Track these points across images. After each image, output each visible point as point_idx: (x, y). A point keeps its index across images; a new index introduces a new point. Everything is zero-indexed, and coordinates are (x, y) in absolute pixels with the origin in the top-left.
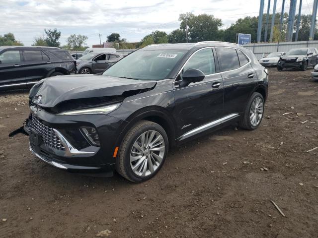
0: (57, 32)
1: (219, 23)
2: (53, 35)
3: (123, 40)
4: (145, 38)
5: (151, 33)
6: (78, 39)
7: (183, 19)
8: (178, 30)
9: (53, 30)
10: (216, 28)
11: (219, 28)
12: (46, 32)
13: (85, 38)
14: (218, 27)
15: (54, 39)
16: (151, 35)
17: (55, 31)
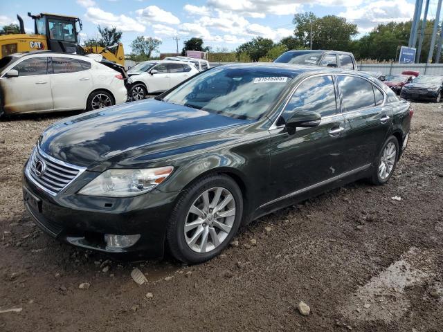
0: (116, 32)
1: (352, 29)
2: (110, 36)
3: (207, 48)
4: (241, 47)
5: (251, 41)
6: (147, 43)
7: (299, 21)
8: (291, 37)
9: (110, 28)
10: (348, 38)
11: (353, 38)
12: (100, 31)
13: (157, 42)
14: (351, 36)
15: (111, 42)
16: (251, 43)
17: (114, 30)
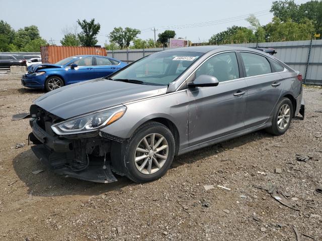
9: (89, 21)
12: (80, 24)
15: (91, 33)
17: (93, 22)
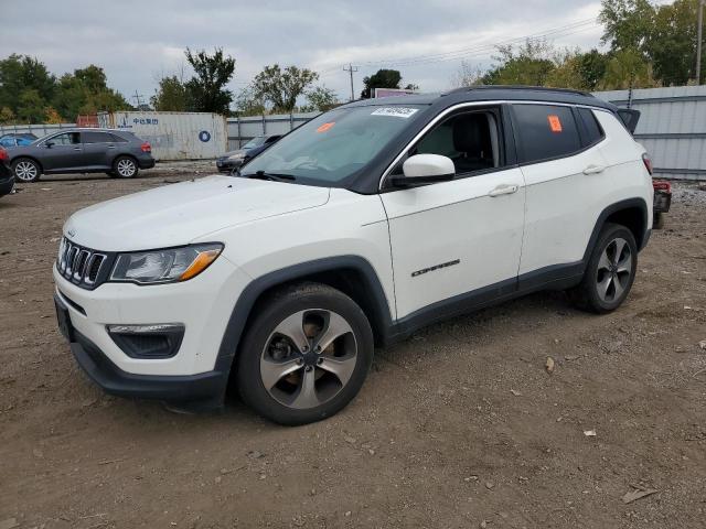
0: (225, 58)
2: (213, 70)
6: (287, 78)
12: (191, 60)
13: (308, 76)
15: (215, 80)
17: (219, 56)
